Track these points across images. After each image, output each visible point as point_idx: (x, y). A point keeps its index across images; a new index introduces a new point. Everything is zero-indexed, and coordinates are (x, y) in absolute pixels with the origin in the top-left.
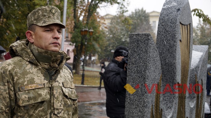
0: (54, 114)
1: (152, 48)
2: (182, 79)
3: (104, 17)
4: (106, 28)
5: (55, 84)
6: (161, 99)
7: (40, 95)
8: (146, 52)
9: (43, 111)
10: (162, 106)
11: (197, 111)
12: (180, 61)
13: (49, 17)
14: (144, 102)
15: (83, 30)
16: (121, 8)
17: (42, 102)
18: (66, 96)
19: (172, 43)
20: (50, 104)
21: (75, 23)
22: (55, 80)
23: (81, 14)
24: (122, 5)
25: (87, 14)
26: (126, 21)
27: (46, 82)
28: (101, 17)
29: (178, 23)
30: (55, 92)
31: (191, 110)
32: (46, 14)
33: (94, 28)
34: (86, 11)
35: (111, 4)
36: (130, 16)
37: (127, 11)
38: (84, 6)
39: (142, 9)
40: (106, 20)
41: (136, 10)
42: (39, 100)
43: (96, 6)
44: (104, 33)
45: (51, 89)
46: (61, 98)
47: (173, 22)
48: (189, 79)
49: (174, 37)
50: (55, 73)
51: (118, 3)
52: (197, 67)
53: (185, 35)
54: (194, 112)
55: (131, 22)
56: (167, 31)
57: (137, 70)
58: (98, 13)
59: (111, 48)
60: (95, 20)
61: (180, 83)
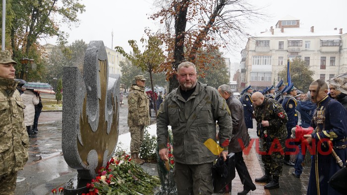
0: (13, 117)
1: (79, 76)
2: (102, 96)
3: (45, 47)
4: (47, 57)
5: (12, 99)
6: (87, 109)
7: (3, 106)
8: (75, 78)
9: (6, 115)
10: (87, 113)
11: (113, 117)
12: (100, 84)
13: (6, 58)
14: (75, 111)
15: (24, 59)
16: (60, 39)
17: (5, 110)
18: (19, 106)
19: (94, 72)
20: (10, 111)
21: (13, 51)
22: (11, 96)
23: (19, 43)
24: (62, 36)
25: (26, 43)
26: (65, 51)
27: (6, 97)
28: (42, 46)
29: (97, 59)
30: (12, 103)
31: (109, 116)
32: (4, 56)
33: (35, 57)
34: (25, 40)
35: (51, 35)
36: (70, 47)
37: (67, 42)
38: (23, 36)
39: (82, 40)
40: (47, 50)
41: (76, 41)
42: (3, 109)
43: (35, 36)
44: (45, 62)
45: (10, 102)
46: (16, 107)
47: (94, 58)
48: (107, 97)
49: (94, 68)
50: (11, 92)
51: (58, 35)
52: (113, 88)
53: (103, 68)
54: (112, 117)
55: (71, 52)
56: (90, 65)
57: (70, 91)
58: (38, 43)
59: (53, 76)
60: (35, 50)
61: (100, 98)
